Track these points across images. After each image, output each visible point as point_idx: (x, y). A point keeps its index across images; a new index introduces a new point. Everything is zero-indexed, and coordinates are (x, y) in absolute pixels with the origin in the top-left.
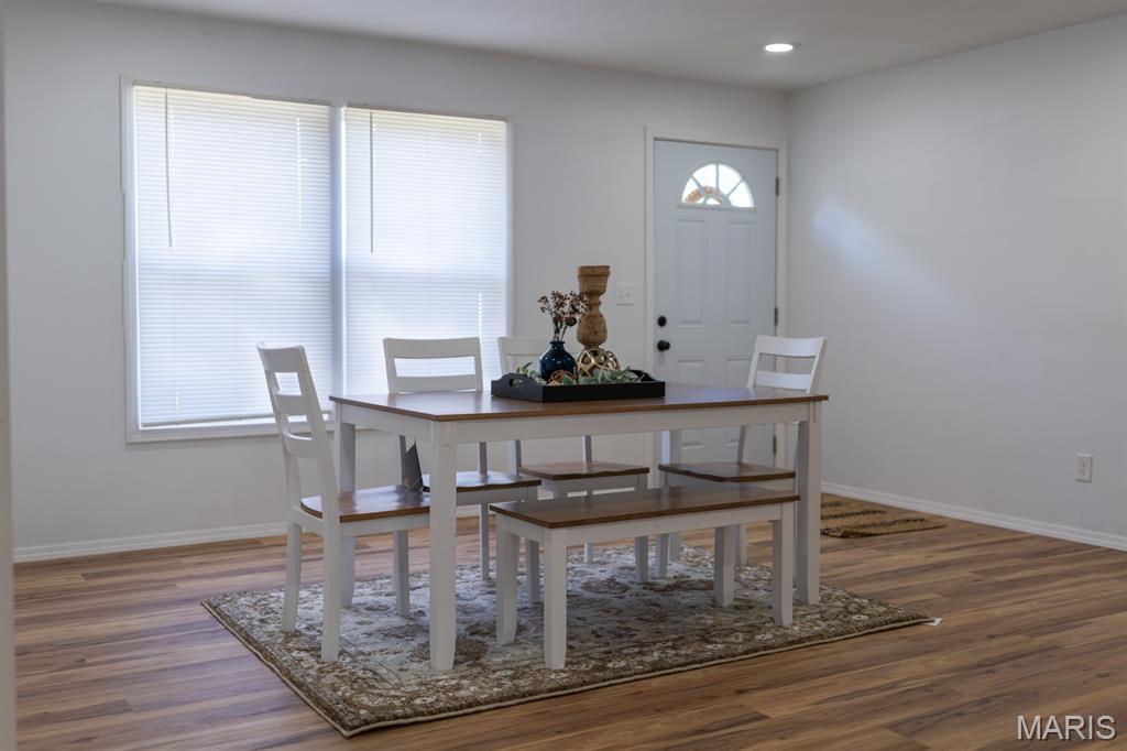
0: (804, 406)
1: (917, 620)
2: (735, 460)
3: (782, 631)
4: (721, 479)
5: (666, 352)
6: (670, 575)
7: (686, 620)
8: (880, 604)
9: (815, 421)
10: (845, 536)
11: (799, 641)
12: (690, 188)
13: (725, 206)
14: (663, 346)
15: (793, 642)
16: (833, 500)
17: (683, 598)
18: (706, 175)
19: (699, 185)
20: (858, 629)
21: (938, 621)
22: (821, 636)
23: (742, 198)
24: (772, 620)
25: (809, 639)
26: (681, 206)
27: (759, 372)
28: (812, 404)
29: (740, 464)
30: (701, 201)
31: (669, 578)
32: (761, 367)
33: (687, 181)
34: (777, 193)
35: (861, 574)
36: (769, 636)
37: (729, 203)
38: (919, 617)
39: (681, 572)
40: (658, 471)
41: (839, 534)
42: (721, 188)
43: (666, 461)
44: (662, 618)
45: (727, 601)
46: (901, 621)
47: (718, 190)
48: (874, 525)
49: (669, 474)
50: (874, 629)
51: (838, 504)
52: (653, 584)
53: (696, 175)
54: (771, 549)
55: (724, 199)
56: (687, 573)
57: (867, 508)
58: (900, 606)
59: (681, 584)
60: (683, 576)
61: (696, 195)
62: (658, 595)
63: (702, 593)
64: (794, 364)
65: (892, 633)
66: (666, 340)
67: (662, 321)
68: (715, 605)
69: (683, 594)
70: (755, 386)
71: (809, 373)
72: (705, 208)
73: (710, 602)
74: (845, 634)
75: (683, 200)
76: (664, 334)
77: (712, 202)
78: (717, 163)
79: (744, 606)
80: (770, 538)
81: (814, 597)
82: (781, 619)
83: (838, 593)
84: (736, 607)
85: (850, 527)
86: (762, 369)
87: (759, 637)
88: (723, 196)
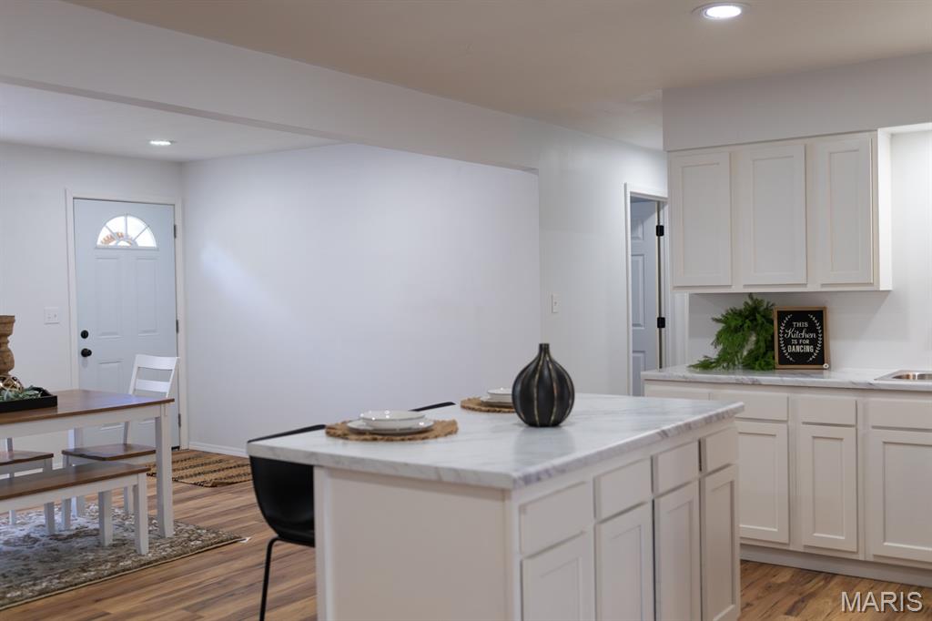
0: (157, 407)
1: (234, 540)
2: (122, 442)
3: (139, 558)
4: (104, 459)
5: (88, 357)
6: (74, 527)
7: (74, 558)
8: (213, 532)
9: (165, 416)
10: (214, 486)
11: (149, 563)
12: (104, 234)
13: (133, 248)
14: (86, 353)
15: (144, 564)
16: (217, 458)
17: (78, 543)
18: (116, 224)
19: (111, 231)
20: (192, 551)
21: (248, 539)
22: (165, 558)
23: (147, 240)
24: (135, 551)
25: (156, 561)
26: (97, 248)
27: (138, 380)
28: (162, 405)
29: (125, 445)
30: (112, 244)
31: (72, 530)
32: (139, 376)
33: (101, 229)
34: (175, 236)
35: (212, 512)
36: (129, 562)
37: (136, 243)
38: (236, 538)
39: (82, 524)
40: (62, 455)
41: (210, 485)
42: (129, 233)
43: (71, 446)
44: (57, 559)
45: (108, 541)
46: (222, 542)
47: (127, 236)
48: (239, 475)
49: (70, 457)
50: (201, 550)
51: (221, 461)
52: (59, 535)
53: (108, 224)
54: (156, 500)
55: (133, 242)
56: (86, 525)
57: (240, 463)
58: (225, 533)
59: (81, 533)
60: (83, 527)
61: (111, 238)
62: (60, 543)
63: (93, 538)
64: (161, 375)
65: (216, 551)
66: (89, 348)
67: (85, 335)
68: (100, 545)
69: (79, 540)
70: (135, 390)
71: (168, 381)
72: (116, 248)
73: (96, 544)
74: (181, 555)
75: (99, 243)
76: (86, 344)
77: (123, 243)
78: (127, 215)
79: (121, 543)
80: (155, 493)
81: (170, 532)
82: (140, 549)
83: (188, 528)
84: (114, 545)
85: (221, 479)
86: (140, 378)
87: (121, 564)
88: (131, 239)
